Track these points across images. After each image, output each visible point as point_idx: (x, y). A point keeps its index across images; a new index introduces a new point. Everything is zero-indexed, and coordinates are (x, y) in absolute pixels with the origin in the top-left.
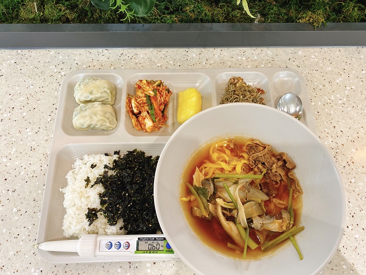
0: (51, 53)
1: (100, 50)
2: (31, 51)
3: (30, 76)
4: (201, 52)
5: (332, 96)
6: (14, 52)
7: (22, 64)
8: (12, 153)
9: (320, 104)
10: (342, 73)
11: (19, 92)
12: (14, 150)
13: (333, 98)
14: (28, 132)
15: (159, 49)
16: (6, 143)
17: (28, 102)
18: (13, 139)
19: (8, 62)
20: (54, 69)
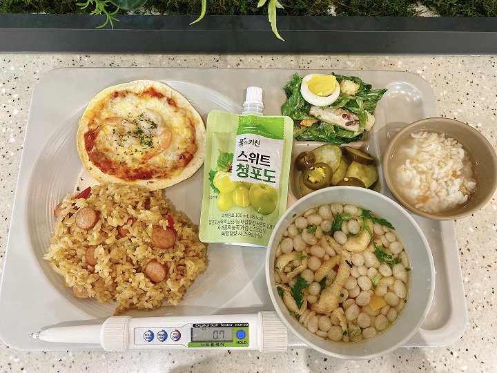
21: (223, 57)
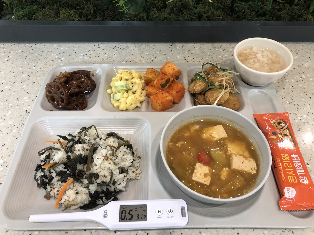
0: (54, 46)
1: (97, 44)
2: (37, 44)
3: (34, 60)
4: (183, 46)
5: (303, 75)
6: (22, 45)
7: (28, 53)
8: (7, 115)
9: (293, 81)
10: (308, 60)
11: (22, 71)
12: (10, 112)
13: (304, 77)
14: (25, 100)
15: (147, 44)
16: (3, 107)
17: (29, 78)
18: (10, 105)
19: (16, 51)
20: (56, 56)
21: (174, 44)
